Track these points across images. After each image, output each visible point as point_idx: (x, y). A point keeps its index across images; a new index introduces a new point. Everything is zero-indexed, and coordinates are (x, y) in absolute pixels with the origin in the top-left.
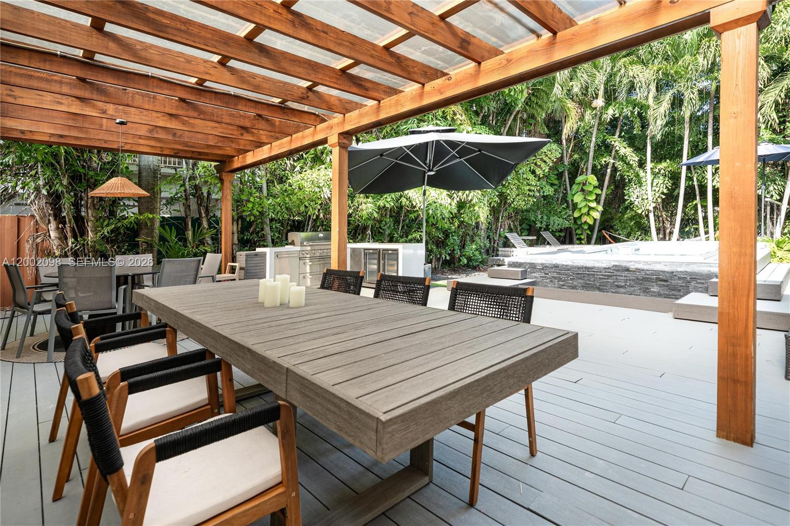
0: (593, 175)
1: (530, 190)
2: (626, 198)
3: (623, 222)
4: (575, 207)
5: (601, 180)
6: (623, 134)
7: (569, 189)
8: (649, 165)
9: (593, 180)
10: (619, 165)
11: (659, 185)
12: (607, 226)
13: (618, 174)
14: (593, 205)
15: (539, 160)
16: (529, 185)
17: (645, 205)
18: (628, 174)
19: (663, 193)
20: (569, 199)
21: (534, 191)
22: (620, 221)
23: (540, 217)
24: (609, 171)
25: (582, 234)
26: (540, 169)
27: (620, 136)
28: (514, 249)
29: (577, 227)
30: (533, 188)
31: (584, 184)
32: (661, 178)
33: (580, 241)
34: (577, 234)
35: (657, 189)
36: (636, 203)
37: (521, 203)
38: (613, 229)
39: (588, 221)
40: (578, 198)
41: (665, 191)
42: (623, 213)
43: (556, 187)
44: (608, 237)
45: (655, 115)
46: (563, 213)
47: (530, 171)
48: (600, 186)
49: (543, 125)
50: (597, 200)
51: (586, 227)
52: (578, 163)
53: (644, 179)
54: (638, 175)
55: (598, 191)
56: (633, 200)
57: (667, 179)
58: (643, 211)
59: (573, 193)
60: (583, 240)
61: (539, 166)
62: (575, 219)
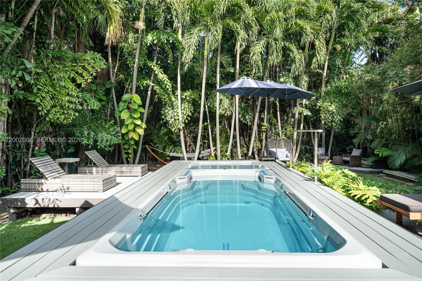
0: (137, 95)
1: (69, 101)
2: (163, 117)
3: (160, 137)
4: (122, 123)
5: (144, 100)
6: (159, 62)
7: (116, 105)
8: (179, 92)
9: (137, 99)
10: (157, 88)
11: (185, 109)
12: (148, 140)
13: (156, 97)
14: (139, 122)
15: (81, 68)
16: (68, 95)
17: (177, 125)
18: (164, 97)
19: (188, 116)
20: (117, 115)
21: (75, 103)
22: (158, 136)
23: (86, 133)
24: (149, 93)
25: (129, 149)
26: (81, 78)
27: (157, 64)
28: (43, 181)
29: (124, 142)
30: (74, 100)
31: (130, 103)
32: (187, 103)
33: (128, 155)
34: (125, 149)
35: (185, 112)
36: (170, 122)
37: (58, 116)
38: (152, 142)
39: (134, 137)
40: (125, 115)
41: (190, 114)
42: (160, 130)
43: (103, 103)
44: (150, 150)
45: (189, 44)
46: (111, 129)
47: (69, 78)
48: (143, 106)
49: (88, 36)
50: (141, 118)
51: (132, 143)
52: (124, 83)
53: (175, 103)
54: (171, 100)
55: (142, 110)
56: (168, 120)
57: (190, 105)
58: (175, 129)
59: (120, 109)
60: (130, 154)
61: (81, 75)
62: (123, 135)
